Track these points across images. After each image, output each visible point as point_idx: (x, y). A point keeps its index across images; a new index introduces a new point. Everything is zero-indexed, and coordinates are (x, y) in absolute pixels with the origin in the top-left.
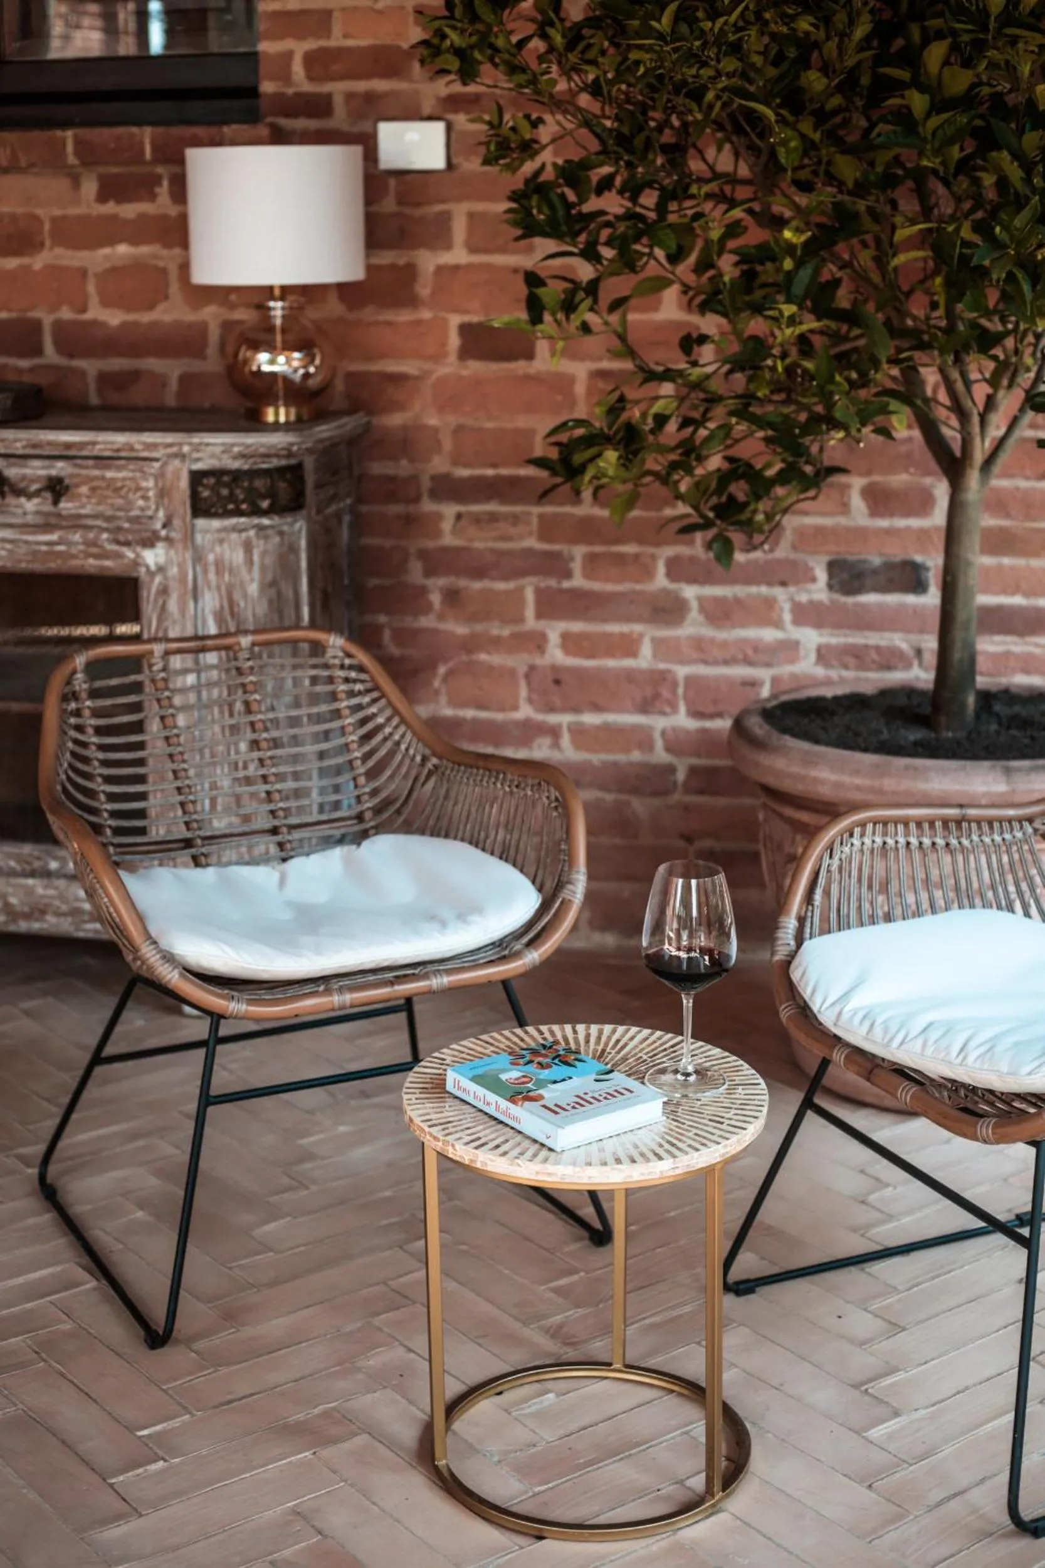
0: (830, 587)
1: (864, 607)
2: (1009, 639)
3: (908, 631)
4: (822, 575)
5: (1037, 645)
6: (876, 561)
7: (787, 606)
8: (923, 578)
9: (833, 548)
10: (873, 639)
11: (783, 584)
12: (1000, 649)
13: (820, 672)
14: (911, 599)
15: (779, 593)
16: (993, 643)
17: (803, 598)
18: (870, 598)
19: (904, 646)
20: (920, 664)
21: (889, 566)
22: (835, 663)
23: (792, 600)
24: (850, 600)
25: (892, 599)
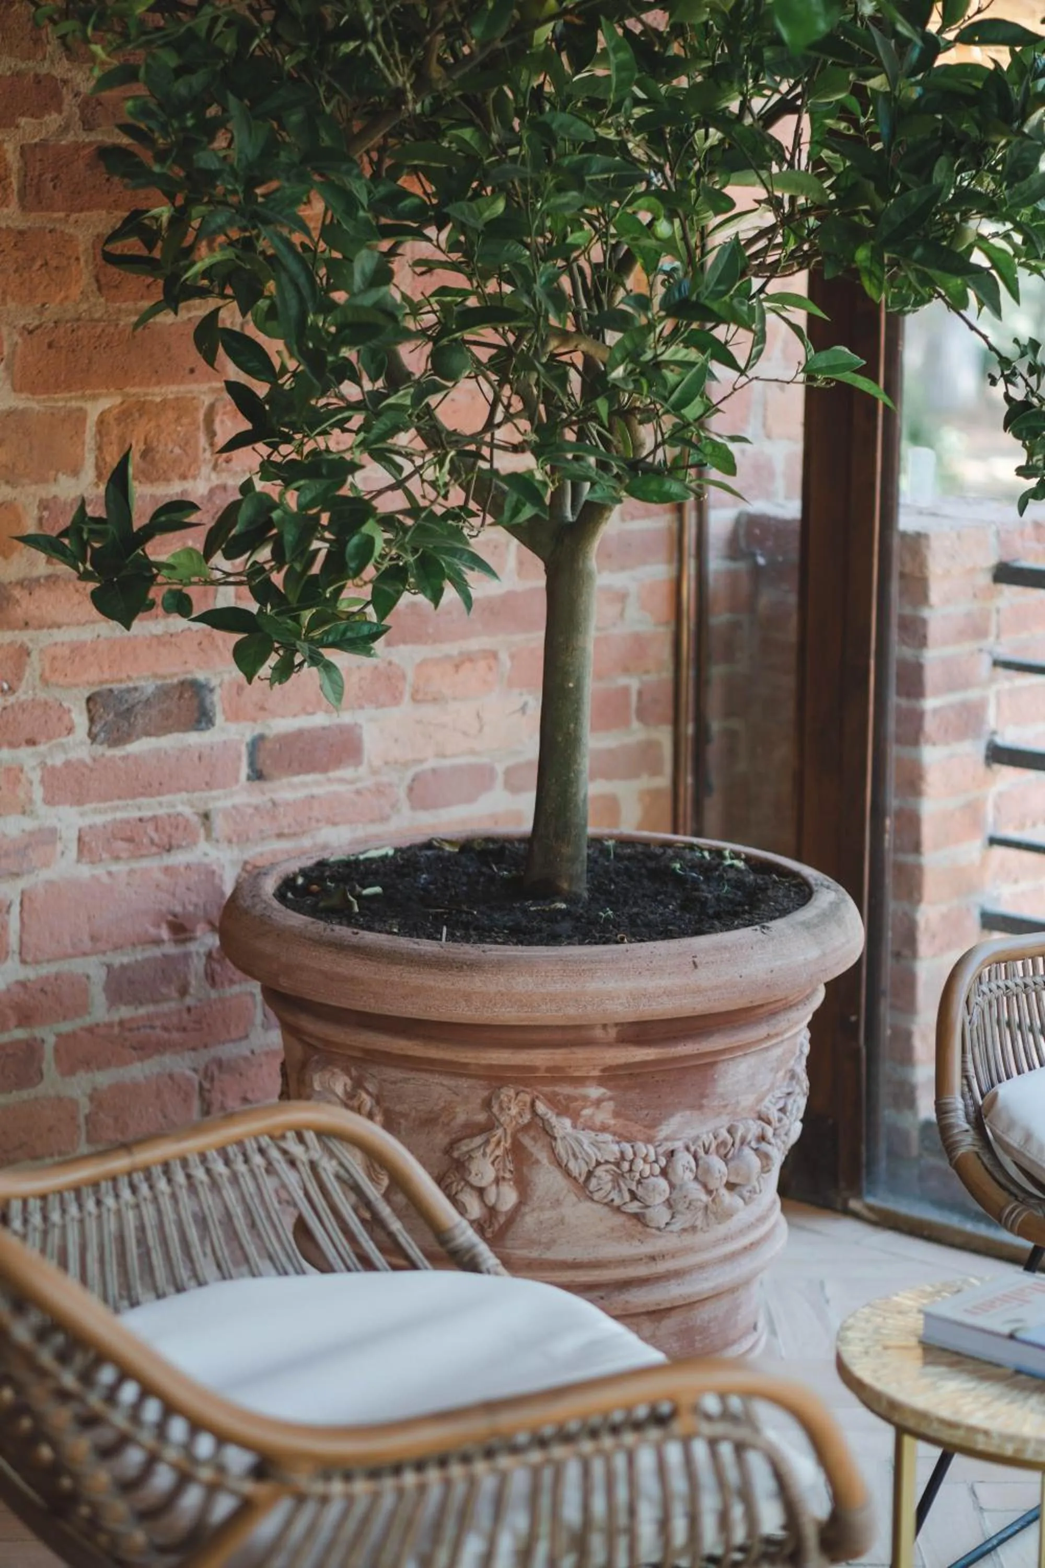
0: (93, 737)
1: (137, 759)
2: (309, 778)
3: (190, 789)
4: (80, 719)
5: (342, 780)
6: (149, 687)
7: (36, 776)
8: (207, 702)
9: (93, 675)
10: (149, 807)
11: (31, 742)
12: (301, 794)
13: (85, 871)
14: (193, 738)
15: (26, 756)
16: (293, 787)
17: (58, 760)
18: (140, 746)
19: (187, 811)
20: (208, 837)
21: (164, 692)
22: (105, 856)
23: (43, 765)
24: (118, 752)
25: (170, 742)
